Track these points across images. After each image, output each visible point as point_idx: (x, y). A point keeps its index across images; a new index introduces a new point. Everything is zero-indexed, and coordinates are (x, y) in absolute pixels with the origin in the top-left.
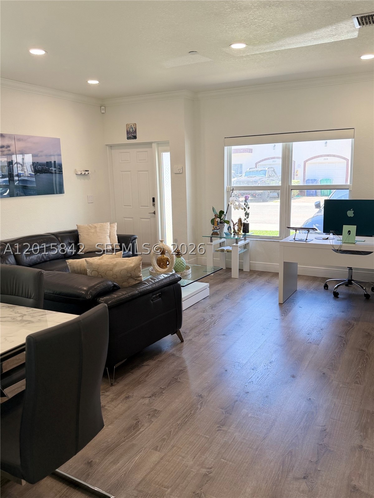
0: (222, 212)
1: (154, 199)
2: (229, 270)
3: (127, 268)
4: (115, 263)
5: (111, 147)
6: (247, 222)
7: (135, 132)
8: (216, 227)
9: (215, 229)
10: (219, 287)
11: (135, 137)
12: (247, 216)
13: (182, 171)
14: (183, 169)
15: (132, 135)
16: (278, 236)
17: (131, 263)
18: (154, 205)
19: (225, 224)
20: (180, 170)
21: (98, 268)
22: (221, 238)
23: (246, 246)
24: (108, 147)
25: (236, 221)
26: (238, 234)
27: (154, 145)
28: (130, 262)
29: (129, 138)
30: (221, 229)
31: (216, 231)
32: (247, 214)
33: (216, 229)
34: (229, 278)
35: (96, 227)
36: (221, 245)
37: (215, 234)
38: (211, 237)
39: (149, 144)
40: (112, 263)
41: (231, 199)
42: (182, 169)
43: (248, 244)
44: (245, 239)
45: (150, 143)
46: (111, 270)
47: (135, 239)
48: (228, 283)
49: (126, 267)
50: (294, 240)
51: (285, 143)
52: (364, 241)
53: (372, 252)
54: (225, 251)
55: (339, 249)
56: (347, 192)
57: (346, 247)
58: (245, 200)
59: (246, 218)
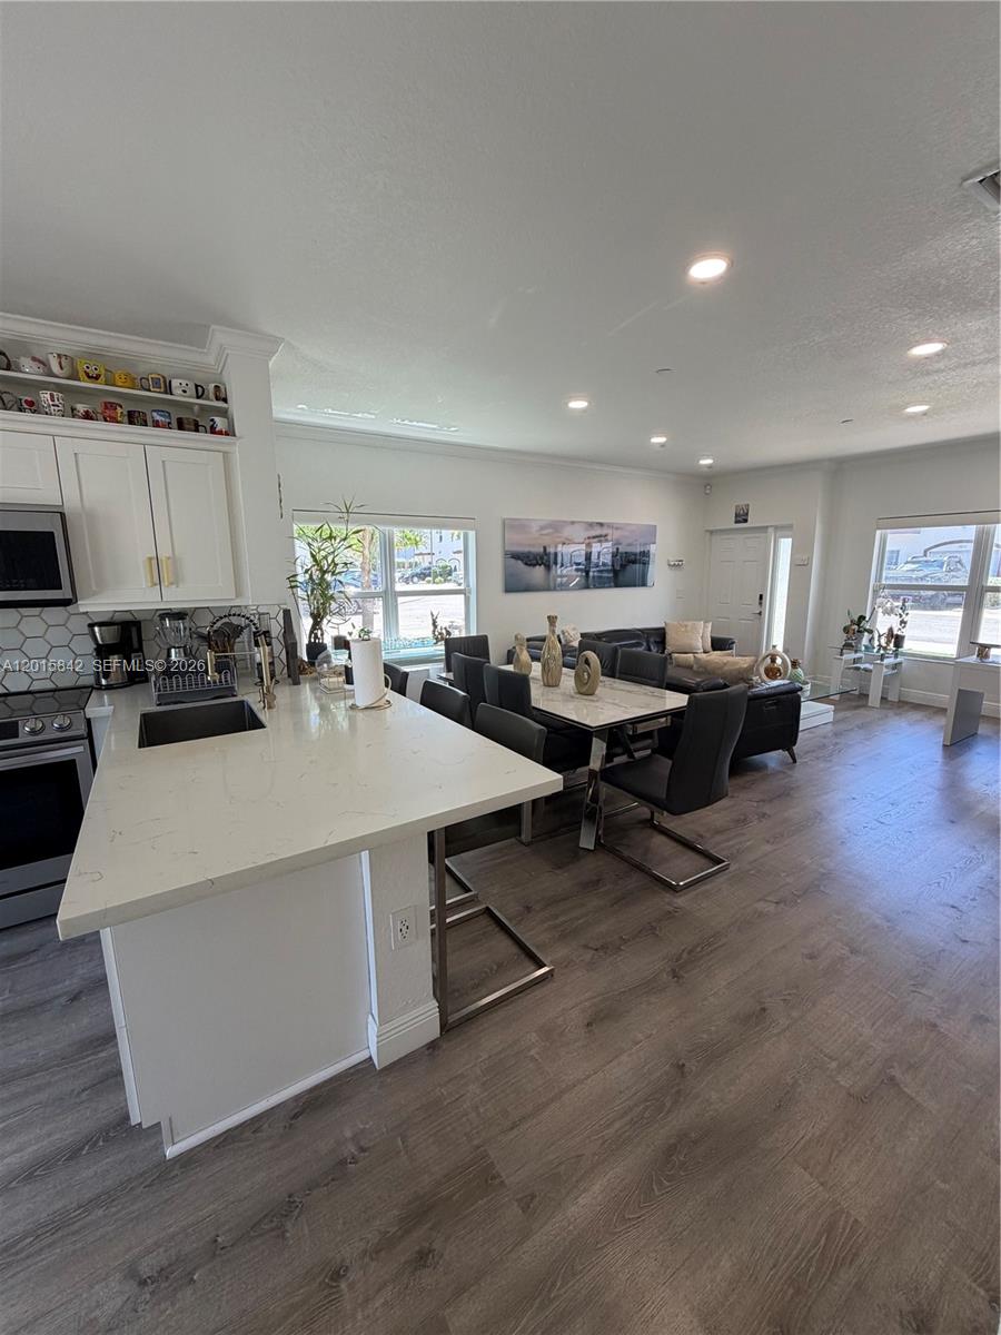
0: (862, 618)
1: (761, 597)
2: (864, 696)
3: (739, 668)
5: (711, 532)
6: (902, 634)
7: (747, 514)
10: (848, 714)
11: (746, 521)
12: (903, 625)
14: (810, 559)
15: (742, 517)
16: (954, 657)
17: (744, 663)
18: (760, 604)
19: (866, 634)
20: (803, 561)
22: (856, 652)
23: (895, 666)
24: (708, 534)
25: (884, 630)
26: (885, 648)
27: (770, 530)
29: (736, 522)
30: (859, 640)
31: (849, 641)
32: (903, 622)
34: (865, 706)
35: (686, 626)
36: (855, 661)
37: (848, 646)
38: (842, 650)
39: (764, 529)
41: (879, 600)
42: (807, 559)
43: (900, 663)
44: (896, 656)
45: (767, 527)
47: (733, 643)
48: (862, 711)
49: (737, 667)
51: (981, 526)
54: (862, 670)
58: (903, 603)
59: (901, 627)
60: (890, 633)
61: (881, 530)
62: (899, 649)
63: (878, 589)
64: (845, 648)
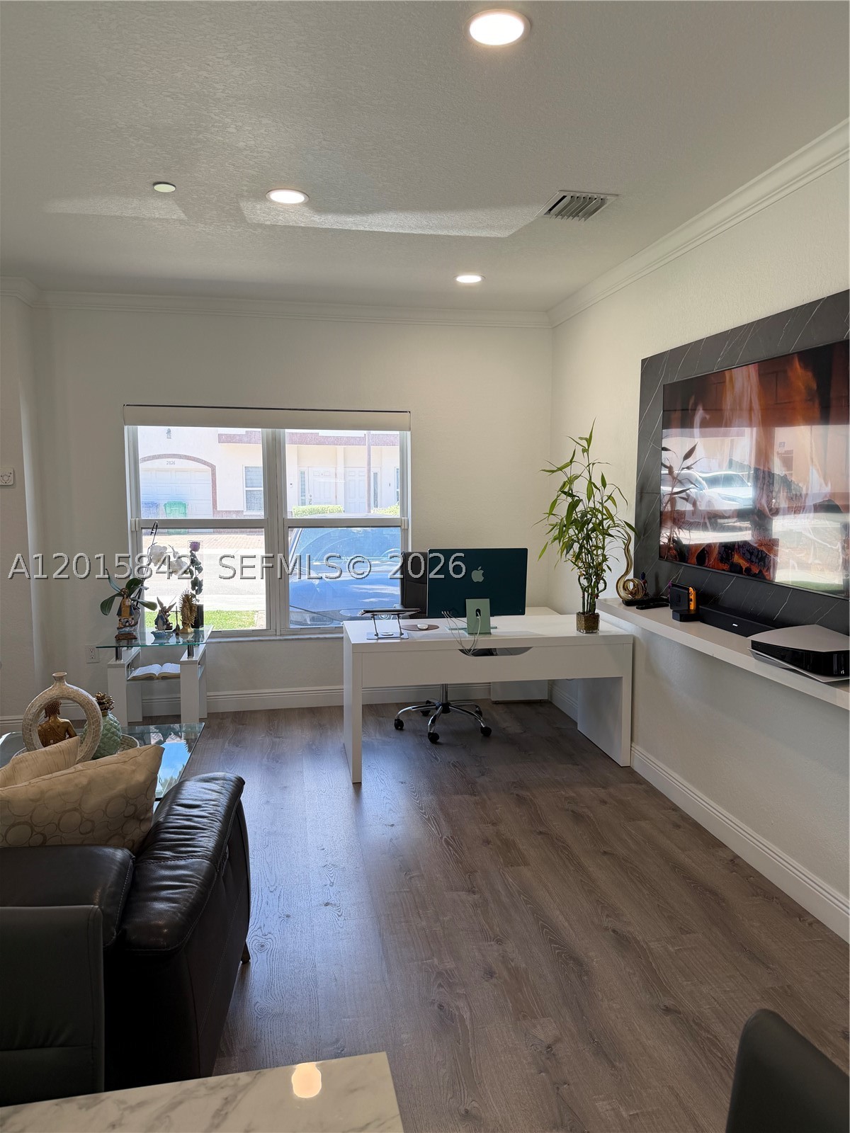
3: (126, 790)
4: (84, 781)
6: (197, 603)
8: (127, 621)
9: (125, 626)
12: (197, 588)
13: (14, 479)
14: (17, 475)
16: (265, 628)
17: (134, 771)
20: (6, 478)
21: (34, 810)
26: (185, 633)
31: (127, 629)
32: (197, 584)
33: (127, 624)
37: (125, 638)
38: (117, 648)
40: (76, 785)
42: (12, 475)
46: (75, 810)
50: (376, 637)
51: (270, 430)
52: (496, 628)
53: (529, 648)
54: (158, 678)
55: (472, 648)
56: (397, 531)
57: (483, 643)
58: (191, 552)
59: (194, 592)
60: (187, 604)
61: (131, 427)
62: (200, 629)
63: (137, 529)
64: (122, 644)
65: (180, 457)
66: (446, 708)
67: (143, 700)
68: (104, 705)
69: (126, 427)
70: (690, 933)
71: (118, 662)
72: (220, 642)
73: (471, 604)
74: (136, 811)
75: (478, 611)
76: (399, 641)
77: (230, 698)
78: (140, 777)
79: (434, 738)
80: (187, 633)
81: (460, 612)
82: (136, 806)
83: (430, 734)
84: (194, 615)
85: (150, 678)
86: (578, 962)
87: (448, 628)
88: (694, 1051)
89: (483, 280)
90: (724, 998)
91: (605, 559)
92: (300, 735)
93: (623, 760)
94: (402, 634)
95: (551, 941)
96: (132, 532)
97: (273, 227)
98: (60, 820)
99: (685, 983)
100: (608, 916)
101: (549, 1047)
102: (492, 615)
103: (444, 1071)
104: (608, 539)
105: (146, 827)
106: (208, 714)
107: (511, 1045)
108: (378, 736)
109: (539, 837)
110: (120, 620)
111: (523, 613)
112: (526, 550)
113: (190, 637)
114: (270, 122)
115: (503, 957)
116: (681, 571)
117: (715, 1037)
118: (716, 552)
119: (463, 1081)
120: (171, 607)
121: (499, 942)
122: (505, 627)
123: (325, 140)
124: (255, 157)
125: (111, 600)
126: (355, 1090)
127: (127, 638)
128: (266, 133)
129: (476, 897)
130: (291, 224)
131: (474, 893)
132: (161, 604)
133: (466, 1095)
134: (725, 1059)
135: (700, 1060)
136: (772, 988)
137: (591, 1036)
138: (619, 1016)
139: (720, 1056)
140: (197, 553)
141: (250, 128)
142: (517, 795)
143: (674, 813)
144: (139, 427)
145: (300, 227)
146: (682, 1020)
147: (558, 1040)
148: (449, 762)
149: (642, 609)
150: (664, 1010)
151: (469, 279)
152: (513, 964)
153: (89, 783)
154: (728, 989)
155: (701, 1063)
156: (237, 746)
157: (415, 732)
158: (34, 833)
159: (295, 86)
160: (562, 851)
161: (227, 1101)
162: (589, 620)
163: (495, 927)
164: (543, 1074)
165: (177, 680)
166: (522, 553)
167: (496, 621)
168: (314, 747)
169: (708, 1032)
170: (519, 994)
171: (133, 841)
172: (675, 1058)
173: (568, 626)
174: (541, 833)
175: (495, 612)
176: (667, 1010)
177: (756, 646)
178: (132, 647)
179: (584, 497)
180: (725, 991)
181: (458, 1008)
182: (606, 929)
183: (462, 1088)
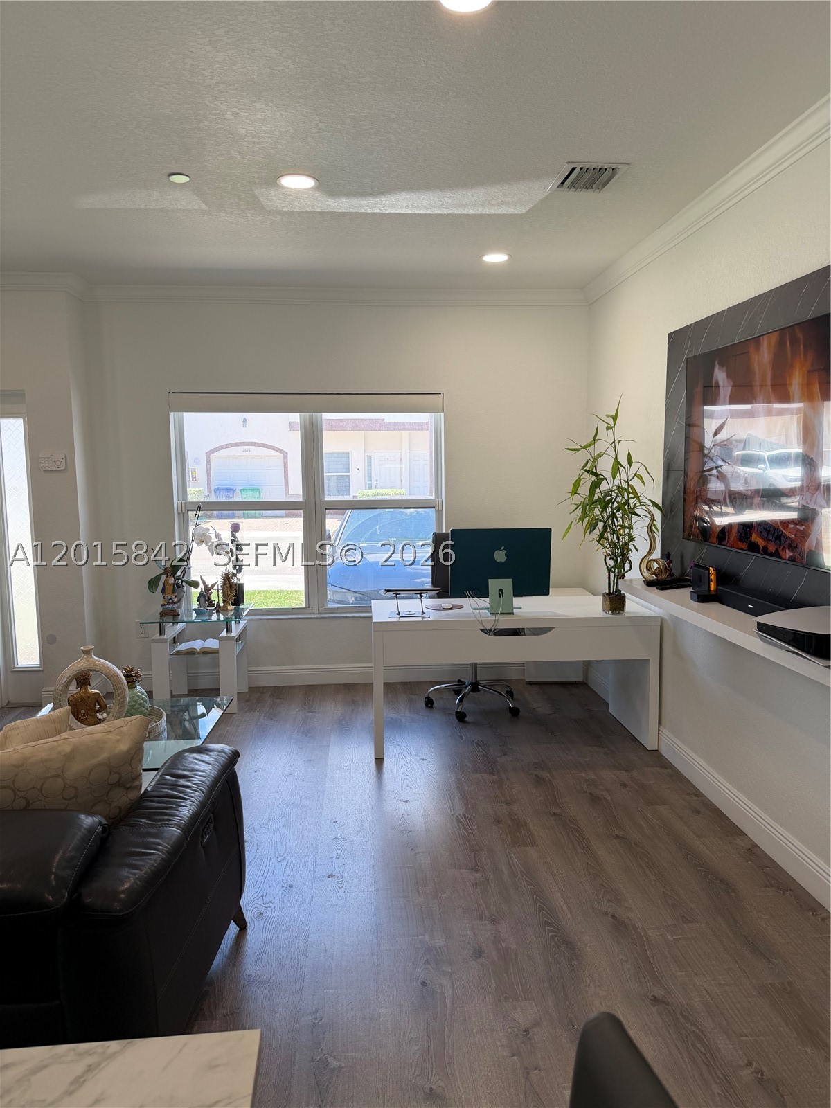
3: (109, 758)
4: (68, 749)
6: (238, 582)
8: (171, 599)
9: (168, 603)
13: (66, 464)
14: (69, 460)
16: (304, 606)
17: (118, 741)
19: (190, 589)
20: (58, 463)
26: (225, 610)
28: (113, 737)
31: (170, 606)
33: (170, 601)
38: (160, 623)
40: (60, 753)
42: (64, 460)
43: (246, 630)
44: (240, 619)
46: (58, 776)
49: (104, 756)
50: (398, 616)
51: (308, 414)
52: (521, 608)
53: (550, 629)
54: (199, 653)
55: (493, 628)
56: (432, 512)
57: (505, 623)
58: (232, 533)
59: (235, 572)
60: (227, 583)
61: (175, 413)
62: (241, 607)
63: (183, 511)
64: (165, 620)
65: (254, 444)
66: (475, 687)
67: (188, 673)
68: (131, 678)
69: (171, 414)
70: (690, 922)
71: (161, 637)
72: (261, 620)
73: (494, 584)
74: (120, 779)
75: (501, 590)
76: (421, 620)
77: (270, 673)
78: (124, 746)
79: (461, 717)
80: (227, 611)
81: (482, 592)
82: (120, 774)
83: (457, 712)
84: (235, 594)
85: (191, 652)
86: (570, 945)
87: (472, 607)
88: (676, 1045)
89: (509, 259)
90: (717, 991)
91: (631, 539)
92: (332, 709)
93: (650, 744)
94: (423, 613)
95: (547, 924)
96: (179, 514)
97: (291, 213)
98: (42, 785)
99: (679, 973)
100: (609, 901)
101: (526, 1031)
102: (515, 595)
103: (416, 1048)
104: (634, 519)
105: (132, 795)
106: (249, 688)
107: (487, 1026)
108: (407, 714)
109: (552, 818)
110: (163, 597)
111: (547, 593)
112: (549, 530)
113: (230, 614)
114: (264, 106)
115: (495, 937)
116: (705, 550)
117: (702, 1031)
118: (735, 530)
119: (434, 1059)
120: (213, 585)
121: (494, 921)
122: (529, 607)
123: (321, 122)
124: (258, 143)
125: (158, 578)
126: (217, 1066)
127: (170, 615)
128: (263, 118)
129: (478, 875)
130: (308, 209)
131: (477, 871)
132: (204, 582)
133: (434, 1073)
134: (708, 1055)
135: (681, 1053)
136: (770, 984)
137: (571, 1022)
138: (603, 1004)
139: (703, 1051)
140: (237, 534)
141: (246, 114)
142: (536, 775)
143: (695, 798)
144: (185, 413)
145: (317, 212)
146: (669, 1011)
147: (536, 1024)
148: (473, 741)
149: (662, 589)
150: (651, 1000)
151: (495, 258)
152: (504, 945)
153: (73, 751)
154: (723, 982)
155: (682, 1057)
156: (271, 719)
157: (444, 711)
158: (17, 797)
159: (280, 68)
160: (572, 834)
161: (90, 1069)
162: (616, 601)
163: (492, 907)
164: (515, 1058)
165: (216, 655)
166: (545, 534)
167: (517, 601)
168: (344, 722)
169: (695, 1025)
170: (505, 975)
171: (120, 808)
172: (655, 1051)
173: (594, 606)
174: (554, 814)
175: (519, 591)
176: (655, 1000)
177: (762, 628)
178: (177, 623)
179: (608, 475)
180: (720, 984)
181: (441, 985)
182: (605, 914)
183: (431, 1066)
